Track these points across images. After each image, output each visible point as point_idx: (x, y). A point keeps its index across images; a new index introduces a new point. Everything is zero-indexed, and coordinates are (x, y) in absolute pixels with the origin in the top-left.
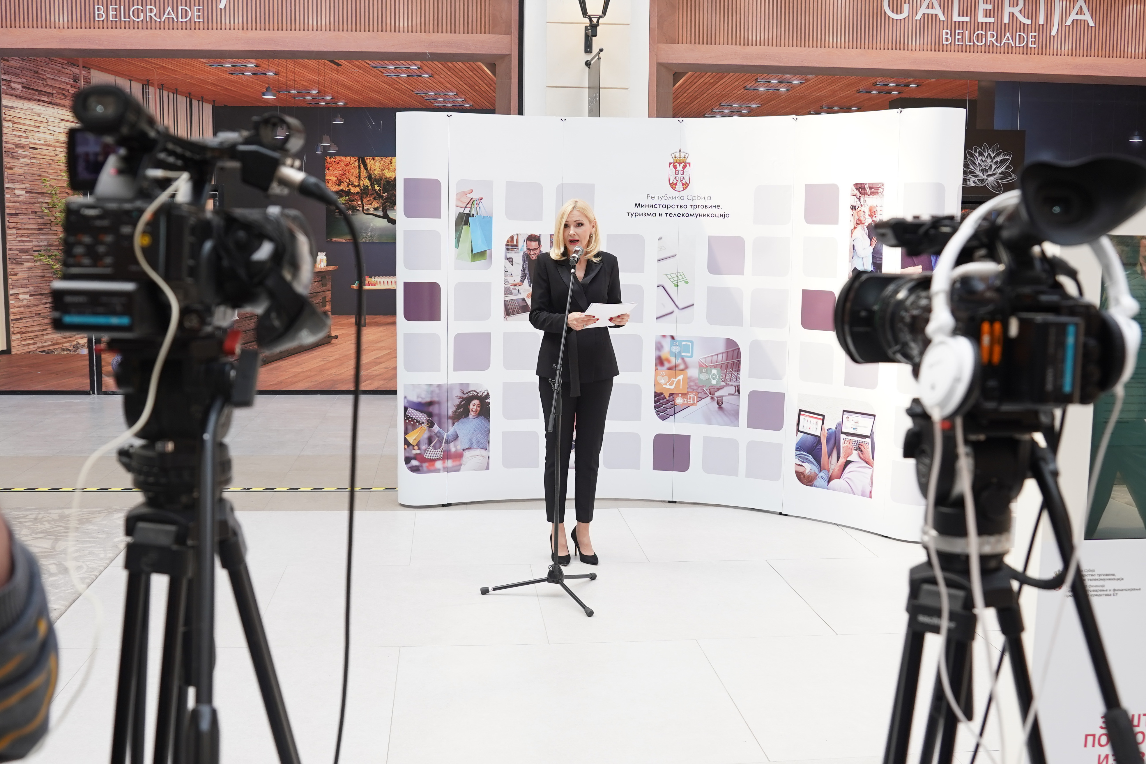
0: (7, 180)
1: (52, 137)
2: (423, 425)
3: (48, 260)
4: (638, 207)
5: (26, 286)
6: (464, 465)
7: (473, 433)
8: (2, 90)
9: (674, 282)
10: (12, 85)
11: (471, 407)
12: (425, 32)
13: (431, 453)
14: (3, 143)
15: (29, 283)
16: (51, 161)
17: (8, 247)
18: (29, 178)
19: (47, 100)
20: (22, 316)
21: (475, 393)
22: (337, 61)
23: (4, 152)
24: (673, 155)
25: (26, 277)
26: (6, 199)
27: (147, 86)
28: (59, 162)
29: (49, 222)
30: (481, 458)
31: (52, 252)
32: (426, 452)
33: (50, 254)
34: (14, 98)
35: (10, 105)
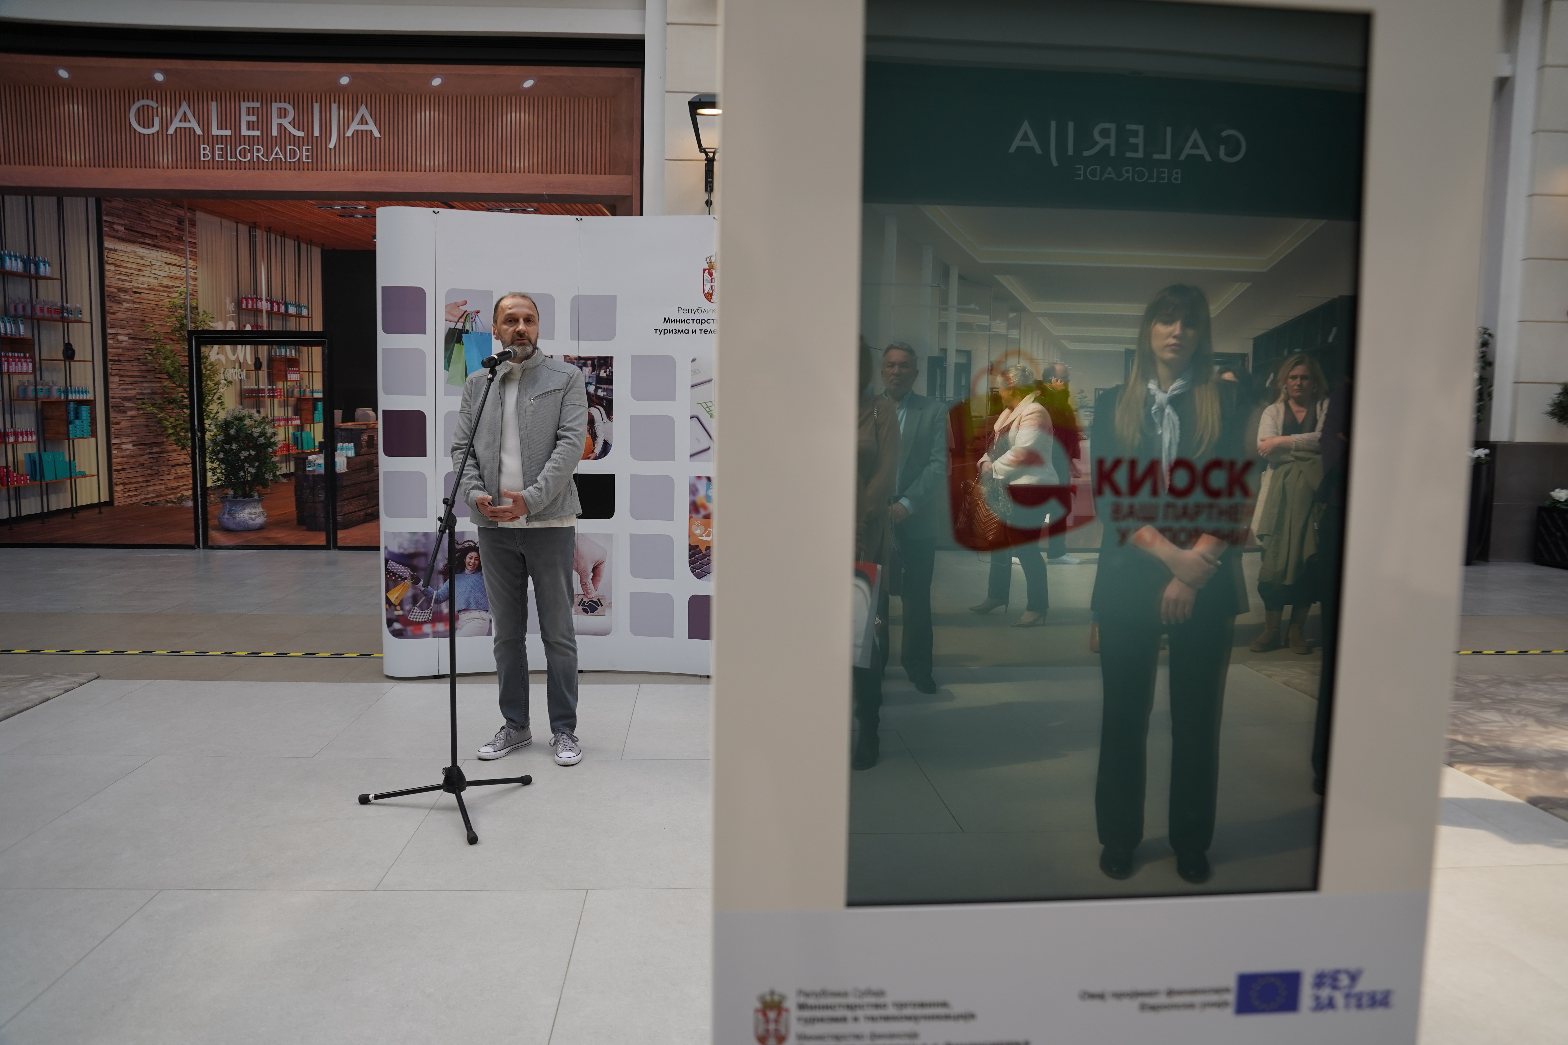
0: (109, 325)
1: (156, 281)
2: (406, 581)
3: (151, 408)
4: (667, 322)
5: (128, 435)
6: (459, 629)
7: (471, 591)
8: (104, 232)
9: (710, 413)
10: (115, 226)
11: (468, 560)
12: (542, 173)
13: (416, 615)
14: (106, 286)
15: (133, 433)
16: (155, 306)
17: (111, 395)
18: (132, 323)
19: (150, 242)
20: (125, 467)
21: (472, 543)
22: (450, 203)
23: (106, 296)
24: (708, 259)
25: (129, 425)
26: (108, 345)
27: (254, 229)
28: (163, 307)
29: (153, 369)
30: (481, 621)
31: (156, 400)
32: (411, 613)
33: (153, 402)
34: (117, 240)
35: (112, 247)
